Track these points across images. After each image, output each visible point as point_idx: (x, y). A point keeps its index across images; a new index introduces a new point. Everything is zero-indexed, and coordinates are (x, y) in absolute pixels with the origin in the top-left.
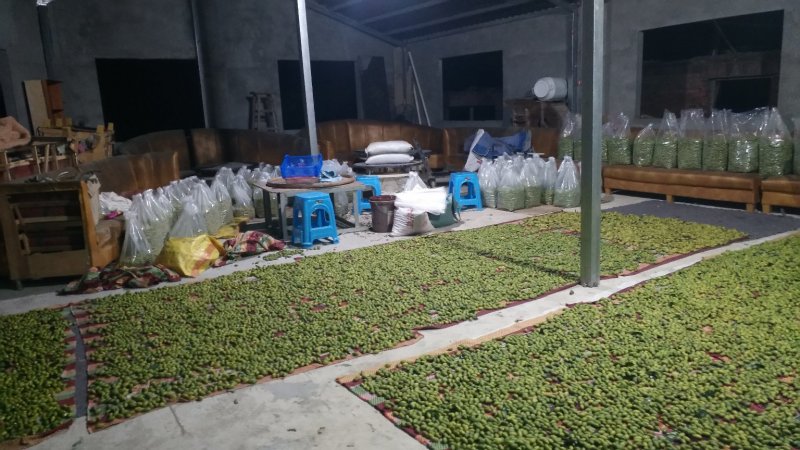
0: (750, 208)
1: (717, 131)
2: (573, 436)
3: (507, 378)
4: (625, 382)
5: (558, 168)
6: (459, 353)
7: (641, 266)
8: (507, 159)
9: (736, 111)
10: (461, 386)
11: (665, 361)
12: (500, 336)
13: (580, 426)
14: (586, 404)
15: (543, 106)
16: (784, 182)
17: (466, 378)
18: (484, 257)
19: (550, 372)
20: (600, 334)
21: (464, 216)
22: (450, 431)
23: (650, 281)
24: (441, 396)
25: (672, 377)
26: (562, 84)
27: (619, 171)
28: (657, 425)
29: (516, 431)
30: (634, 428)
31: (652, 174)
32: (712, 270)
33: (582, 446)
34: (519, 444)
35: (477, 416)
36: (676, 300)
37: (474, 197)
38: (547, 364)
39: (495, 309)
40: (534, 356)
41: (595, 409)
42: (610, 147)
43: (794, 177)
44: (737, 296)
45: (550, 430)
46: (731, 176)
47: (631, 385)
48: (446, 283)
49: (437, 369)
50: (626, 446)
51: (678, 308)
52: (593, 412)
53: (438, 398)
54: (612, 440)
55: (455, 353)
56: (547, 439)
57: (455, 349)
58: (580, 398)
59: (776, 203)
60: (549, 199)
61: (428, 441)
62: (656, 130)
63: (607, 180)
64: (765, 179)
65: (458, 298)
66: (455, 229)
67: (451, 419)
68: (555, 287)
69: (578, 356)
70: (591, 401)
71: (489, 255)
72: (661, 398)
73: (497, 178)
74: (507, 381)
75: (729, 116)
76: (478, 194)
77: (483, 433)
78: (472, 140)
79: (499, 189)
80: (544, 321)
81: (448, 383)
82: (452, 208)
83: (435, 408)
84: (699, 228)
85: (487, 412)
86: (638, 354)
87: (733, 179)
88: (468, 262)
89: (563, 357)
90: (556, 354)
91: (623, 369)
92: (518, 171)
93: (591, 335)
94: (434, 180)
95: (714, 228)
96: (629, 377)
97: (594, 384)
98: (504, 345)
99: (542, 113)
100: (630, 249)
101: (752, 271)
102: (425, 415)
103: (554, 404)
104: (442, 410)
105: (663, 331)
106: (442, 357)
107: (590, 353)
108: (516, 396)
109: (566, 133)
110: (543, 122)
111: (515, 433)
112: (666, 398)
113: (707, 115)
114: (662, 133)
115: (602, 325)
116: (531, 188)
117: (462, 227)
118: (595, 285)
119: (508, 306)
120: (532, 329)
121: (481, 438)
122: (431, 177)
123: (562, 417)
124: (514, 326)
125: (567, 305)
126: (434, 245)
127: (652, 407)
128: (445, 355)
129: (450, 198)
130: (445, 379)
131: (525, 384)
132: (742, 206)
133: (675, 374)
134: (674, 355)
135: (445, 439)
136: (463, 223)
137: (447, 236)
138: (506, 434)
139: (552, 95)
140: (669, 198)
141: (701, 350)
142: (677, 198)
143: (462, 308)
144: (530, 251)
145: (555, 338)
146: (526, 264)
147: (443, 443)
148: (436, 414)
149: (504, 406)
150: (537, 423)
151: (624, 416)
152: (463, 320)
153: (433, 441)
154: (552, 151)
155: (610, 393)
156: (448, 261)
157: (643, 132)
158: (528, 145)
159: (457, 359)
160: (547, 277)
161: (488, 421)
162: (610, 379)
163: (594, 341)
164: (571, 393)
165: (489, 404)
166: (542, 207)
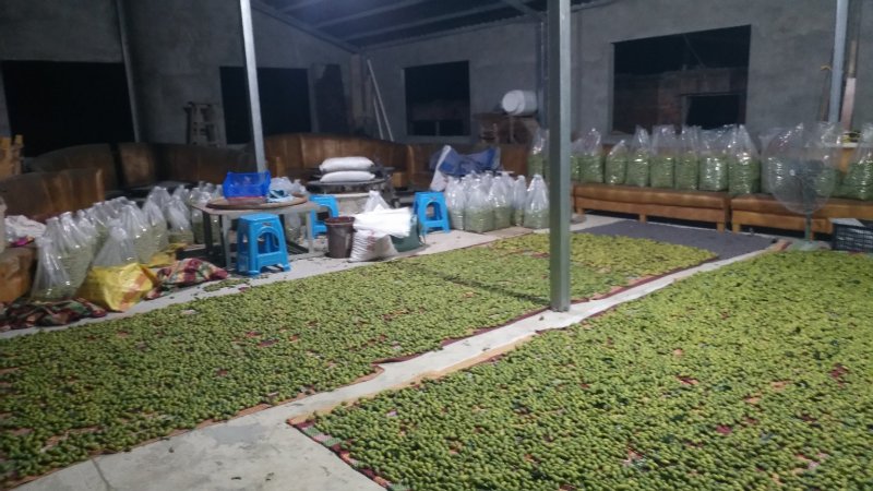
0: (721, 227)
1: (689, 149)
2: (541, 469)
3: (473, 411)
4: (595, 410)
5: (528, 186)
6: (422, 386)
7: (614, 289)
8: (475, 177)
9: (706, 127)
10: (425, 422)
11: (636, 387)
12: (466, 366)
13: (549, 459)
14: (556, 435)
15: (512, 121)
16: (752, 201)
17: (429, 413)
18: (450, 282)
19: (518, 403)
20: (571, 361)
21: (428, 239)
22: (411, 471)
23: (622, 304)
24: (403, 433)
25: (643, 403)
26: (532, 97)
27: (591, 190)
28: (626, 452)
29: (482, 467)
30: (603, 457)
31: (625, 193)
32: (683, 291)
33: (550, 479)
34: (485, 481)
35: (440, 453)
36: (647, 323)
37: (441, 218)
38: (516, 394)
39: (461, 338)
40: (502, 387)
41: (565, 439)
42: (582, 165)
43: (760, 195)
44: (707, 317)
45: (518, 464)
46: (703, 194)
47: (601, 413)
48: (410, 311)
49: (399, 405)
50: (595, 476)
51: (649, 332)
52: (563, 443)
53: (399, 435)
54: (581, 471)
55: (418, 386)
56: (514, 474)
57: (418, 382)
58: (549, 428)
59: (745, 222)
60: (519, 219)
61: (388, 483)
62: (628, 146)
63: (580, 199)
64: (734, 197)
65: (422, 327)
66: (421, 253)
67: (413, 457)
68: (524, 313)
69: (548, 385)
70: (560, 431)
71: (456, 280)
72: (631, 425)
73: (465, 198)
74: (473, 414)
75: (699, 133)
76: (445, 216)
77: (447, 471)
78: (438, 157)
79: (467, 210)
80: (513, 349)
81: (410, 419)
82: (417, 230)
83: (395, 446)
84: (672, 249)
85: (452, 448)
86: (609, 381)
87: (705, 198)
88: (433, 288)
89: (531, 386)
90: (525, 384)
91: (594, 397)
92: (486, 190)
93: (561, 362)
94: (397, 200)
95: (686, 248)
96: (599, 405)
97: (564, 414)
98: (470, 375)
99: (512, 129)
100: (602, 271)
101: (722, 292)
102: (385, 455)
103: (522, 436)
104: (403, 449)
105: (634, 355)
106: (405, 392)
107: (559, 381)
108: (483, 429)
109: (537, 150)
110: (512, 138)
111: (481, 469)
112: (636, 424)
113: (678, 132)
114: (634, 150)
115: (572, 352)
116: (500, 208)
117: (428, 251)
118: (566, 310)
119: (475, 333)
120: (500, 358)
121: (445, 477)
122: (394, 197)
123: (530, 449)
124: (480, 356)
125: (537, 332)
126: (397, 271)
127: (621, 434)
128: (408, 389)
129: (415, 220)
130: (407, 415)
131: (493, 416)
132: (713, 225)
133: (646, 400)
134: (645, 381)
135: (406, 479)
136: (428, 246)
137: (412, 260)
138: (471, 471)
139: (522, 109)
140: (642, 218)
141: (671, 374)
142: (651, 218)
143: (426, 338)
144: (499, 275)
145: (524, 366)
146: (494, 289)
147: (404, 484)
148: (396, 453)
149: (470, 441)
150: (505, 457)
151: (593, 446)
152: (427, 351)
153: (393, 482)
154: (522, 169)
155: (580, 423)
156: (412, 288)
157: (615, 149)
158: (496, 163)
159: (421, 393)
160: (516, 302)
161: (453, 457)
162: (581, 408)
163: (564, 369)
164: (541, 425)
165: (453, 439)
166: (513, 229)
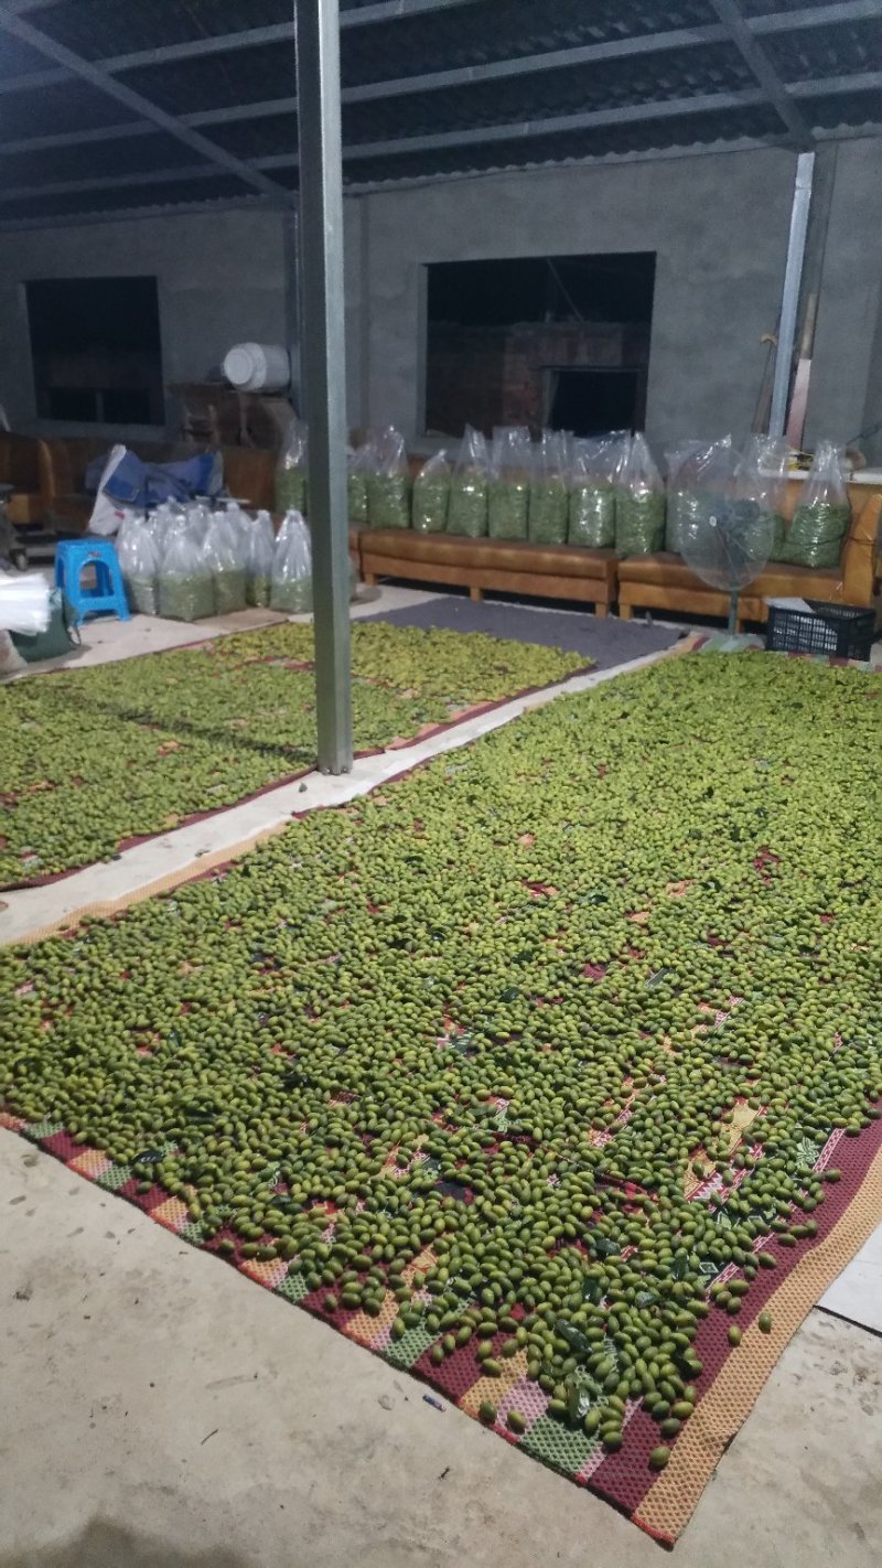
0: (601, 610)
1: (553, 470)
2: (299, 1068)
3: (179, 972)
4: (390, 953)
5: (276, 530)
6: (82, 932)
7: (426, 728)
8: (176, 511)
9: (581, 434)
10: (88, 1001)
11: (459, 906)
12: (165, 889)
13: (313, 1048)
14: (325, 1004)
15: (244, 403)
16: (651, 565)
17: (97, 983)
18: (131, 724)
19: (260, 951)
20: (352, 867)
21: (87, 633)
22: (65, 1096)
23: (438, 757)
24: (48, 1025)
25: (469, 934)
26: (279, 357)
27: (389, 541)
28: (441, 1025)
29: (196, 1074)
30: (404, 1037)
31: (446, 548)
32: (537, 730)
33: (314, 1085)
34: (202, 1101)
35: (119, 1058)
36: (478, 790)
37: (111, 593)
38: (255, 934)
39: (155, 835)
40: (231, 922)
41: (340, 1011)
42: (373, 493)
43: (665, 555)
44: (573, 776)
45: (259, 1064)
46: (571, 553)
47: (401, 957)
48: (54, 785)
49: (38, 971)
50: (391, 1071)
51: (482, 805)
52: (337, 1018)
53: (42, 1031)
54: (367, 1066)
55: (75, 933)
56: (253, 1083)
57: (74, 925)
58: (314, 993)
59: (639, 602)
60: (261, 595)
61: (22, 1124)
62: (450, 461)
63: (369, 558)
64: (624, 558)
65: (79, 816)
66: (72, 664)
67: (68, 1070)
68: (271, 779)
69: (312, 913)
70: (333, 997)
71: (144, 718)
72: (450, 975)
73: (157, 555)
74: (177, 979)
75: (569, 442)
76: (118, 586)
77: (132, 1089)
78: (102, 468)
79: (162, 576)
80: (251, 849)
81: (60, 997)
82: (63, 617)
83: (34, 1053)
84: (522, 652)
85: (139, 1045)
86: (414, 898)
87: (577, 560)
88: (94, 738)
89: (285, 918)
90: (272, 914)
91: (389, 928)
92: (196, 537)
93: (336, 869)
94: (22, 552)
95: (544, 650)
96: (398, 943)
97: (340, 963)
98: (173, 905)
99: (243, 417)
100: (407, 695)
101: (599, 728)
102: (15, 1071)
103: (268, 1011)
104: (49, 1056)
105: (457, 849)
106: (48, 947)
107: (332, 904)
108: (197, 1005)
109: (290, 461)
110: (244, 434)
111: (194, 1080)
112: (457, 973)
113: (536, 437)
114: (462, 469)
115: (355, 849)
116: (226, 574)
117: (86, 660)
118: (345, 770)
119: (182, 824)
120: (227, 868)
121: (128, 1101)
122: (16, 546)
123: (280, 1035)
124: (195, 865)
125: (294, 814)
126: (26, 703)
127: (434, 993)
128: (54, 941)
129: (58, 598)
130: (54, 989)
131: (214, 980)
132: (588, 607)
133: (474, 927)
134: (473, 893)
135: (57, 1113)
136: (87, 648)
137: (55, 680)
138: (176, 1084)
139: (260, 379)
140: (475, 593)
141: (515, 879)
142: (489, 594)
143: (89, 839)
144: (226, 707)
145: (271, 881)
146: (216, 736)
147: (52, 1121)
148: (36, 1065)
149: (173, 1029)
150: (236, 1053)
151: (388, 1018)
152: (90, 863)
153: (32, 1120)
154: (265, 497)
155: (366, 978)
156: (57, 737)
157: (430, 465)
158: (216, 482)
159: (79, 946)
160: (257, 760)
161: (142, 1063)
162: (367, 950)
163: (341, 881)
164: (299, 987)
165: (142, 1029)
166: (250, 612)
